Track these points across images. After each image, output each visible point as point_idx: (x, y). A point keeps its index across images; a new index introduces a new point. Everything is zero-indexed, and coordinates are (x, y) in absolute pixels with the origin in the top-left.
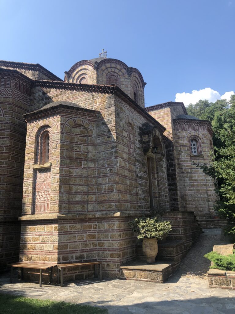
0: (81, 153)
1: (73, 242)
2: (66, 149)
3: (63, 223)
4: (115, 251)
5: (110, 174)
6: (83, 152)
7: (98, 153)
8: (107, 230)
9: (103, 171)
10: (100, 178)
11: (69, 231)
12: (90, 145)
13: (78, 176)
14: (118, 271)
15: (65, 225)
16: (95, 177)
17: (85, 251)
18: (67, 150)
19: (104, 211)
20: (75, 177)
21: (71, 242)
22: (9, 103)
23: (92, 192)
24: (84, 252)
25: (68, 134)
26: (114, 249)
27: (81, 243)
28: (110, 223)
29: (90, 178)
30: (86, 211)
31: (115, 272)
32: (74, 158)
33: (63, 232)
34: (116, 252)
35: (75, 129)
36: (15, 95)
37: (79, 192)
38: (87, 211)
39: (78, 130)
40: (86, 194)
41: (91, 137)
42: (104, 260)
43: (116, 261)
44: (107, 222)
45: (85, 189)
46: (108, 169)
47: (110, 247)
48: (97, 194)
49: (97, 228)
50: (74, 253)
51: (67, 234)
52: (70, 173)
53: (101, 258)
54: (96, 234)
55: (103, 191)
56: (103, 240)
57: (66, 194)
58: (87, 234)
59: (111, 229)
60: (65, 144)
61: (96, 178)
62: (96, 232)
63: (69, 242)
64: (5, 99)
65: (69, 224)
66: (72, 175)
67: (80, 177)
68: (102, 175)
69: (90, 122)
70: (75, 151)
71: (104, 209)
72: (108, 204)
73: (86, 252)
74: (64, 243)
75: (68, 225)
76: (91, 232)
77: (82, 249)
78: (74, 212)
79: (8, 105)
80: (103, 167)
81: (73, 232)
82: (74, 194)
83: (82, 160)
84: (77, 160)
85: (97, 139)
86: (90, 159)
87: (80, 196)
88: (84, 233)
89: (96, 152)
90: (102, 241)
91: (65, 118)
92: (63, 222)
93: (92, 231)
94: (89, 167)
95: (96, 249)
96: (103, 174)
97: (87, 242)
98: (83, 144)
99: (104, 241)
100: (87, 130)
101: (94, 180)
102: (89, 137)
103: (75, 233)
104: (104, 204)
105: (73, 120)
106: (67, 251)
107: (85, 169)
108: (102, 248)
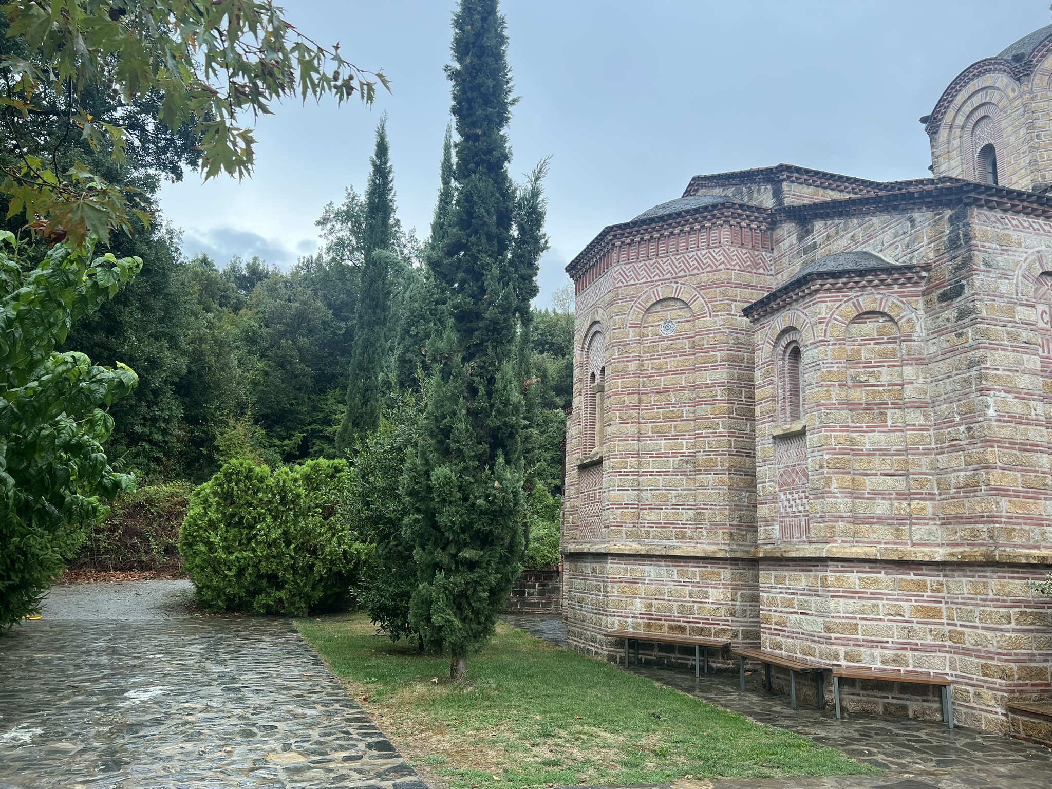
0: (881, 389)
1: (872, 619)
2: (837, 383)
3: (840, 568)
4: (993, 659)
5: (967, 442)
6: (889, 385)
7: (934, 384)
8: (969, 599)
9: (949, 433)
10: (943, 453)
11: (858, 590)
12: (908, 364)
13: (878, 450)
14: (1002, 714)
15: (847, 575)
16: (927, 452)
17: (908, 646)
18: (839, 385)
19: (957, 545)
20: (868, 455)
21: (866, 619)
22: (720, 284)
23: (922, 494)
24: (906, 649)
25: (840, 344)
26: (989, 652)
27: (895, 624)
28: (976, 579)
29: (913, 454)
30: (906, 544)
31: (996, 716)
32: (861, 404)
33: (844, 592)
34: (995, 662)
35: (862, 325)
36: (733, 260)
37: (884, 494)
38: (909, 542)
39: (870, 327)
40: (906, 499)
41: (908, 341)
42: (966, 681)
43: (997, 686)
44: (969, 576)
45: (900, 484)
46: (962, 428)
47: (979, 647)
48: (938, 498)
49: (945, 589)
50: (877, 647)
51: (854, 598)
52: (853, 445)
53: (958, 673)
54: (943, 605)
55: (953, 491)
56: (961, 626)
57: (846, 497)
58: (914, 603)
59: (979, 597)
60: (835, 369)
61: (931, 454)
62: (941, 602)
63: (860, 619)
64: (711, 274)
65: (858, 572)
66: (859, 450)
67: (884, 453)
68: (947, 444)
69: (904, 299)
70: (866, 386)
71: (959, 541)
72: (968, 526)
73: (911, 649)
74: (847, 618)
75: (855, 574)
76: (925, 598)
77: (901, 640)
78: (872, 543)
79: (718, 290)
80: (948, 422)
81: (871, 593)
82: (868, 499)
83: (887, 409)
84: (873, 409)
85: (930, 343)
86: (910, 402)
87: (887, 503)
88: (902, 600)
89: (929, 380)
90: (959, 629)
91: (829, 304)
92: (842, 566)
93: (928, 597)
94: (909, 425)
95: (945, 646)
96: (949, 441)
97: (914, 625)
98: (886, 364)
99: (963, 629)
100: (896, 323)
101: (925, 460)
102: (904, 341)
103: (875, 596)
104: (958, 527)
105: (853, 303)
106: (857, 640)
107: (896, 431)
108: (960, 645)
